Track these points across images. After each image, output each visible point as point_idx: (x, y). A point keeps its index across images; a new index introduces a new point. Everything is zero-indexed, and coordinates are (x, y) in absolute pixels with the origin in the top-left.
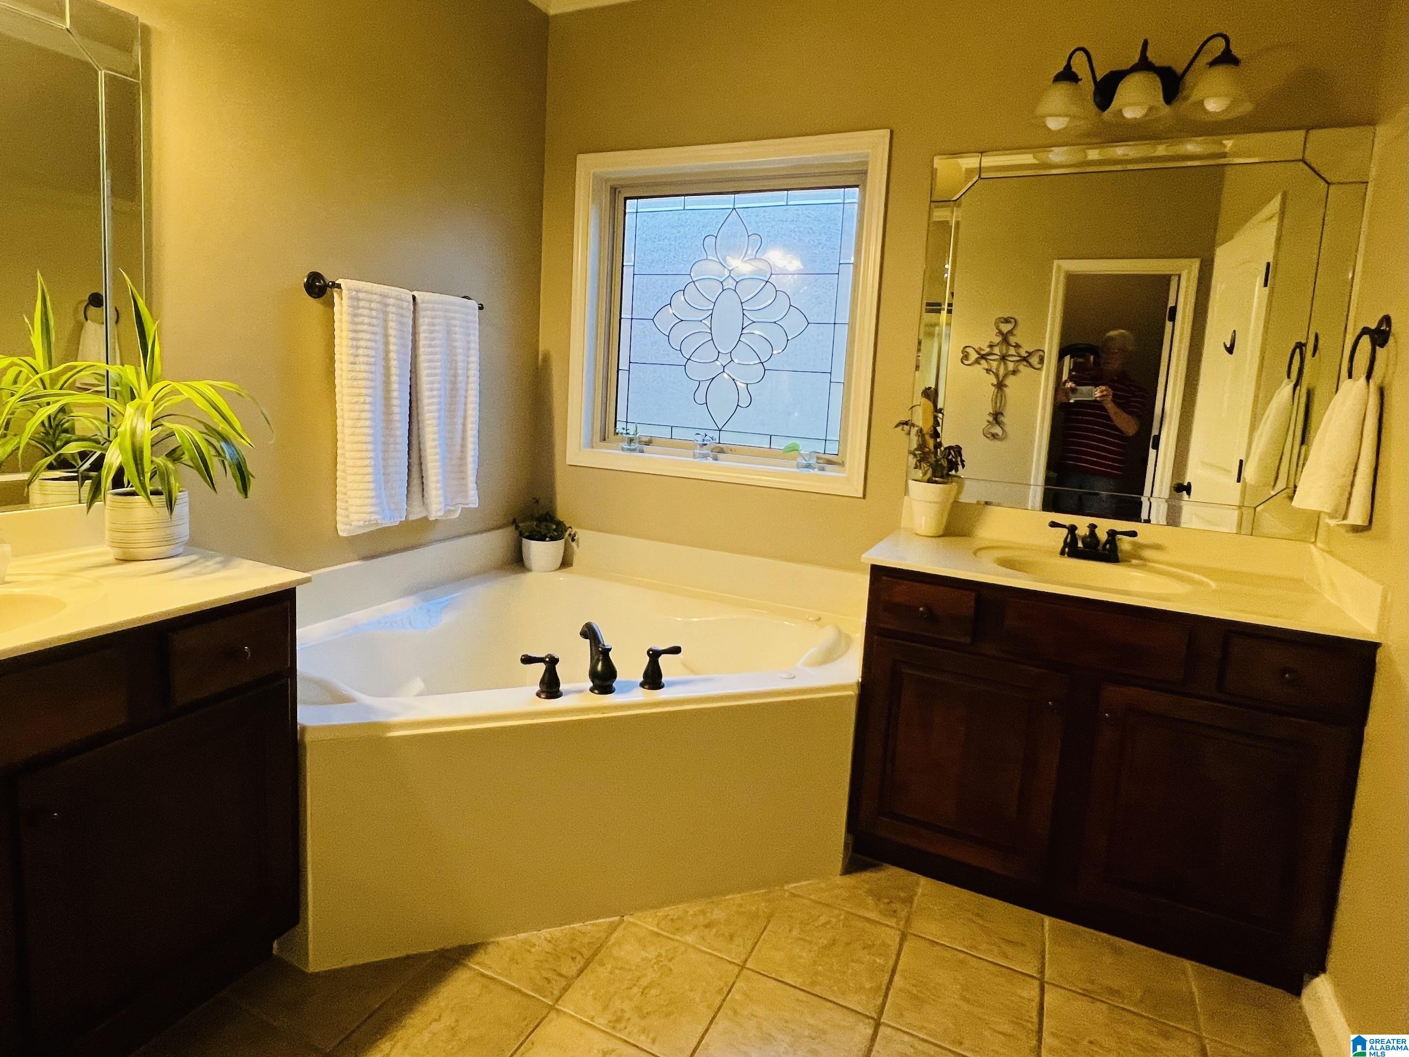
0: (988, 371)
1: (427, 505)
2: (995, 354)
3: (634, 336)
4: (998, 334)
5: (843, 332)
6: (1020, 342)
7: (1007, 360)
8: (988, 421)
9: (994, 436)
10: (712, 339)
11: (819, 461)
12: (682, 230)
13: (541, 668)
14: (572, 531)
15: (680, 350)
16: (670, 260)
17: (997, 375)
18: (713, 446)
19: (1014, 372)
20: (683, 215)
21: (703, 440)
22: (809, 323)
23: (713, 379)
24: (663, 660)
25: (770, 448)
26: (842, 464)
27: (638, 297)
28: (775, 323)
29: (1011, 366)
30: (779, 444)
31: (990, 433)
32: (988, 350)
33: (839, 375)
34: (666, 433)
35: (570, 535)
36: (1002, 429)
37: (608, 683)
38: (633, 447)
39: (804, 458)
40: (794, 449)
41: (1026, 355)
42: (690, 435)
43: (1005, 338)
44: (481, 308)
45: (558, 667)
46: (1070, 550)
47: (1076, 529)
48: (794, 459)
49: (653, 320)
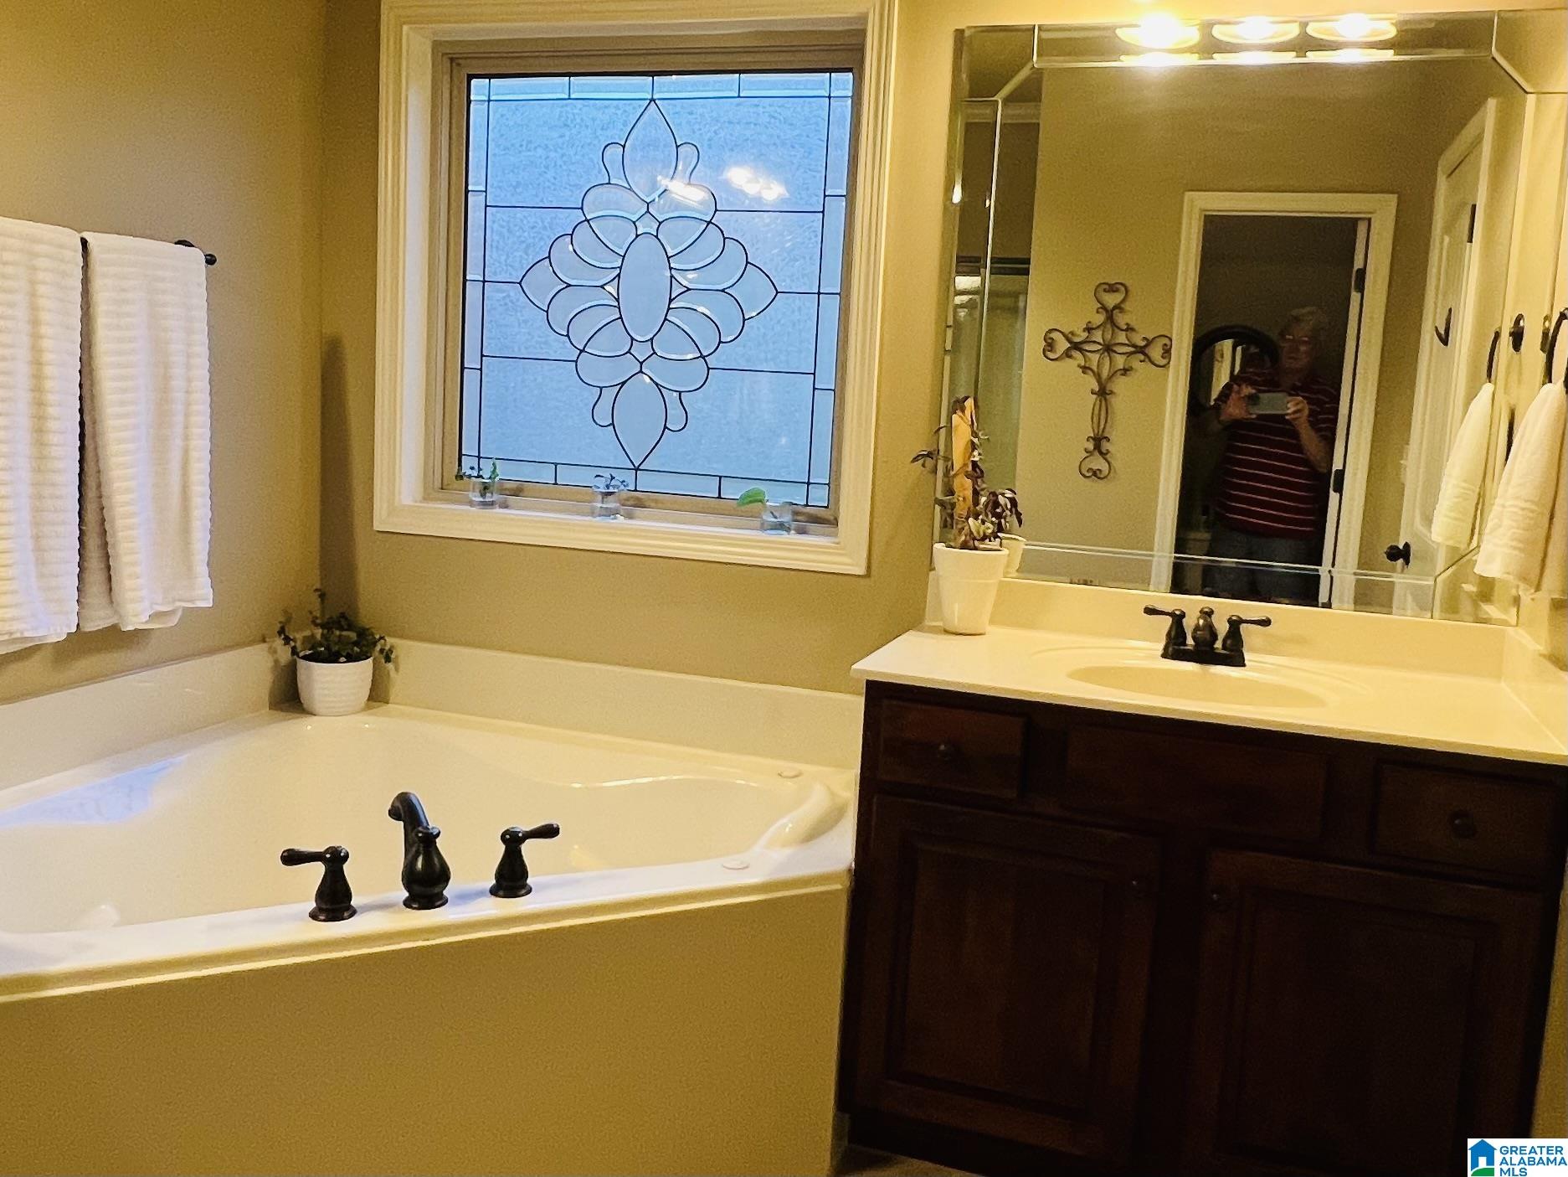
0: (1085, 369)
1: (118, 605)
2: (1094, 342)
3: (489, 311)
4: (1100, 310)
5: (831, 306)
6: (1133, 324)
7: (1116, 352)
8: (1086, 450)
9: (1095, 473)
10: (621, 318)
11: (799, 518)
12: (568, 133)
13: (318, 870)
14: (385, 645)
15: (568, 336)
16: (547, 184)
17: (1098, 376)
18: (625, 494)
19: (1126, 371)
20: (568, 109)
21: (608, 487)
22: (777, 292)
23: (623, 383)
24: (529, 849)
25: (719, 497)
26: (834, 522)
27: (494, 244)
28: (723, 291)
29: (1120, 361)
30: (732, 491)
31: (1090, 470)
32: (1086, 334)
33: (827, 379)
34: (547, 475)
35: (382, 651)
36: (1109, 463)
37: (437, 890)
38: (488, 499)
39: (772, 513)
40: (754, 499)
41: (1143, 343)
42: (585, 477)
43: (1110, 315)
44: (211, 260)
45: (347, 868)
46: (1176, 649)
47: (1183, 615)
48: (756, 516)
49: (520, 283)
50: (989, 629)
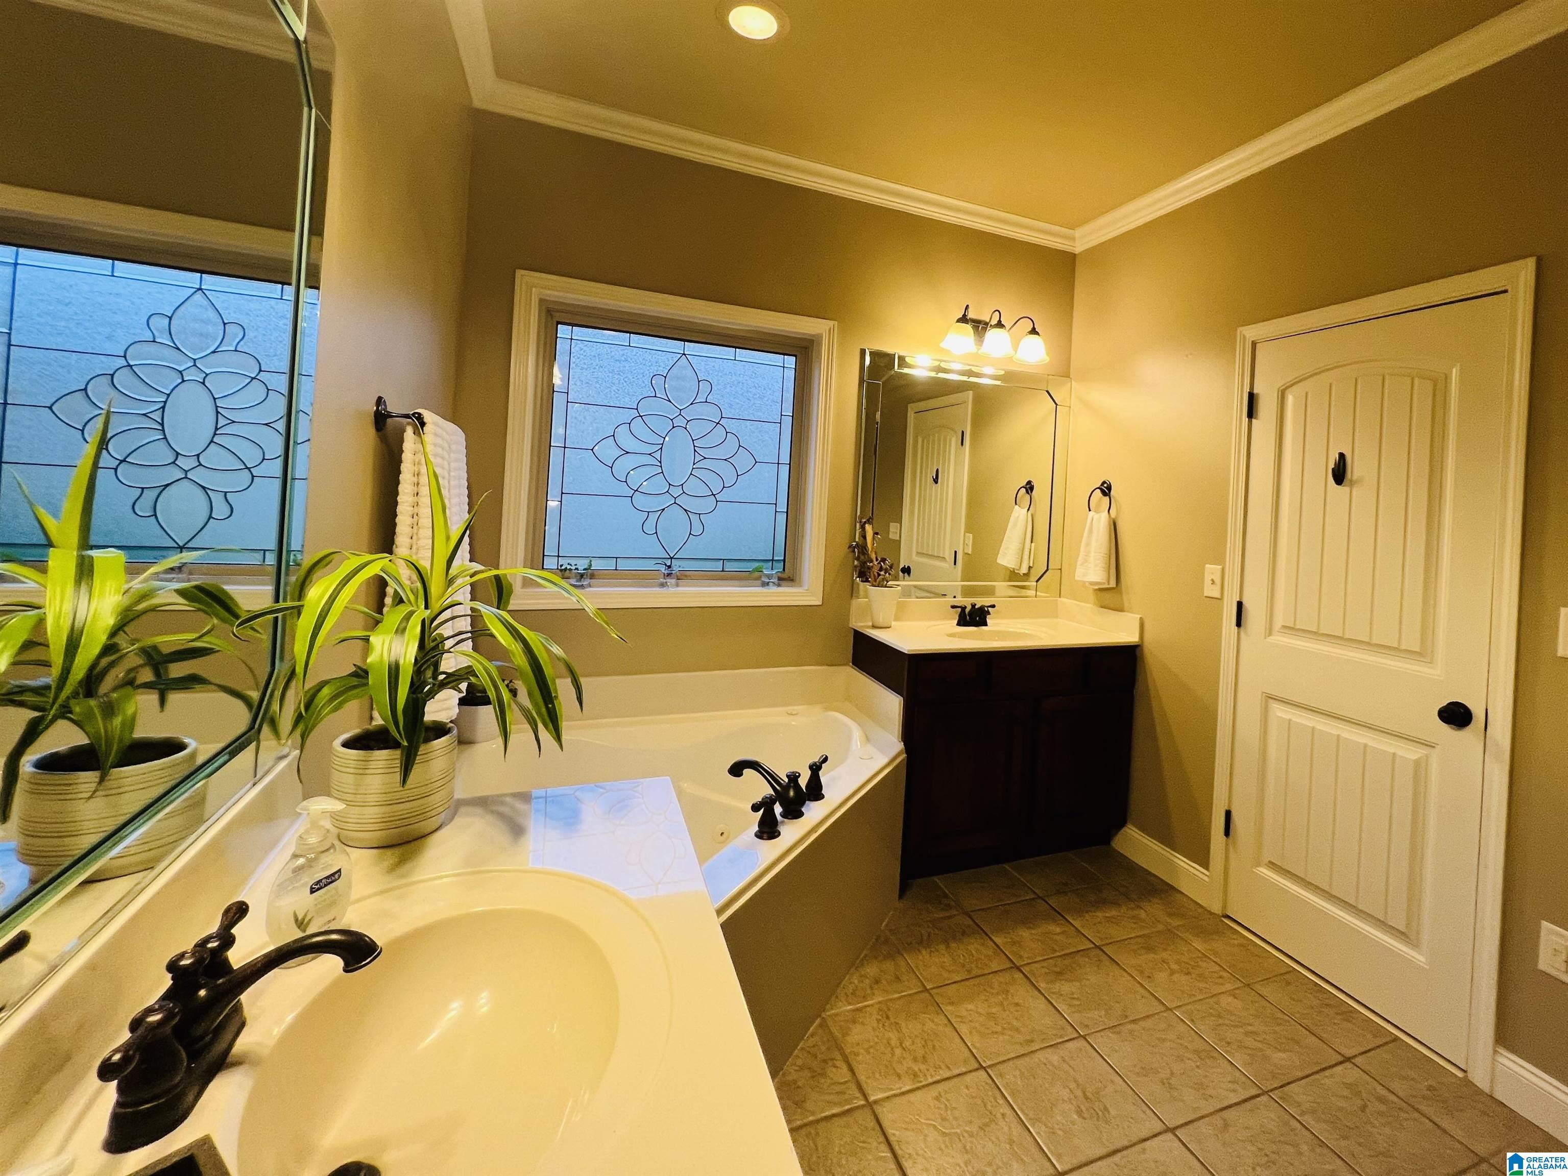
15: (626, 483)
23: (664, 510)
25: (725, 571)
26: (798, 579)
27: (574, 425)
30: (731, 567)
33: (784, 506)
39: (767, 577)
46: (963, 621)
47: (966, 607)
48: (759, 578)
49: (592, 450)
50: (893, 623)
